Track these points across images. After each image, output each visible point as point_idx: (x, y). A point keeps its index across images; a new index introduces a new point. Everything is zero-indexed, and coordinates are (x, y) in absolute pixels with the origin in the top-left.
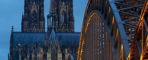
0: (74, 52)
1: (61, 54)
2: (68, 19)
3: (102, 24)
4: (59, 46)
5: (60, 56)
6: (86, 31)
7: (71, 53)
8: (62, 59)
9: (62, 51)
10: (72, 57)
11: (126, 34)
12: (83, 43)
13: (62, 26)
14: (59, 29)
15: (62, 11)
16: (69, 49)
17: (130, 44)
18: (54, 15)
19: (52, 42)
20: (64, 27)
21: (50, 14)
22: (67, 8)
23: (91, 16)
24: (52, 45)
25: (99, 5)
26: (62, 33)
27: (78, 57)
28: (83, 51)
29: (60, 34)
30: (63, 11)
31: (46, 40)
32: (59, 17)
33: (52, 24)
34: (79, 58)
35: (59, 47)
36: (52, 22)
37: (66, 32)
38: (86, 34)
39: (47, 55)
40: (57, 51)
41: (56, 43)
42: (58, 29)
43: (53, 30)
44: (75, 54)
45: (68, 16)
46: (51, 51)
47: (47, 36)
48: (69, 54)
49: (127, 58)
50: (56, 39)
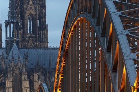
0: (48, 78)
1: (28, 82)
2: (39, 27)
3: (93, 34)
4: (24, 69)
5: (26, 84)
6: (67, 46)
7: (44, 80)
8: (29, 89)
9: (29, 77)
10: (45, 87)
11: (131, 50)
12: (63, 65)
13: (29, 37)
14: (24, 43)
15: (28, 14)
16: (40, 74)
17: (136, 66)
18: (15, 21)
19: (13, 62)
20: (33, 40)
21: (10, 19)
22: (36, 9)
23: (75, 23)
24: (13, 68)
25: (88, 5)
26: (29, 48)
27: (55, 86)
28: (62, 77)
29: (26, 50)
30: (31, 14)
31: (4, 60)
32: (23, 24)
33: (13, 35)
34: (56, 88)
35: (24, 71)
36: (13, 32)
37: (35, 47)
38: (67, 50)
39: (7, 82)
40: (21, 76)
41: (19, 64)
42: (22, 43)
43: (15, 44)
44: (50, 81)
45: (38, 22)
46: (13, 77)
47: (5, 53)
48: (40, 82)
49: (132, 88)
50: (19, 58)
